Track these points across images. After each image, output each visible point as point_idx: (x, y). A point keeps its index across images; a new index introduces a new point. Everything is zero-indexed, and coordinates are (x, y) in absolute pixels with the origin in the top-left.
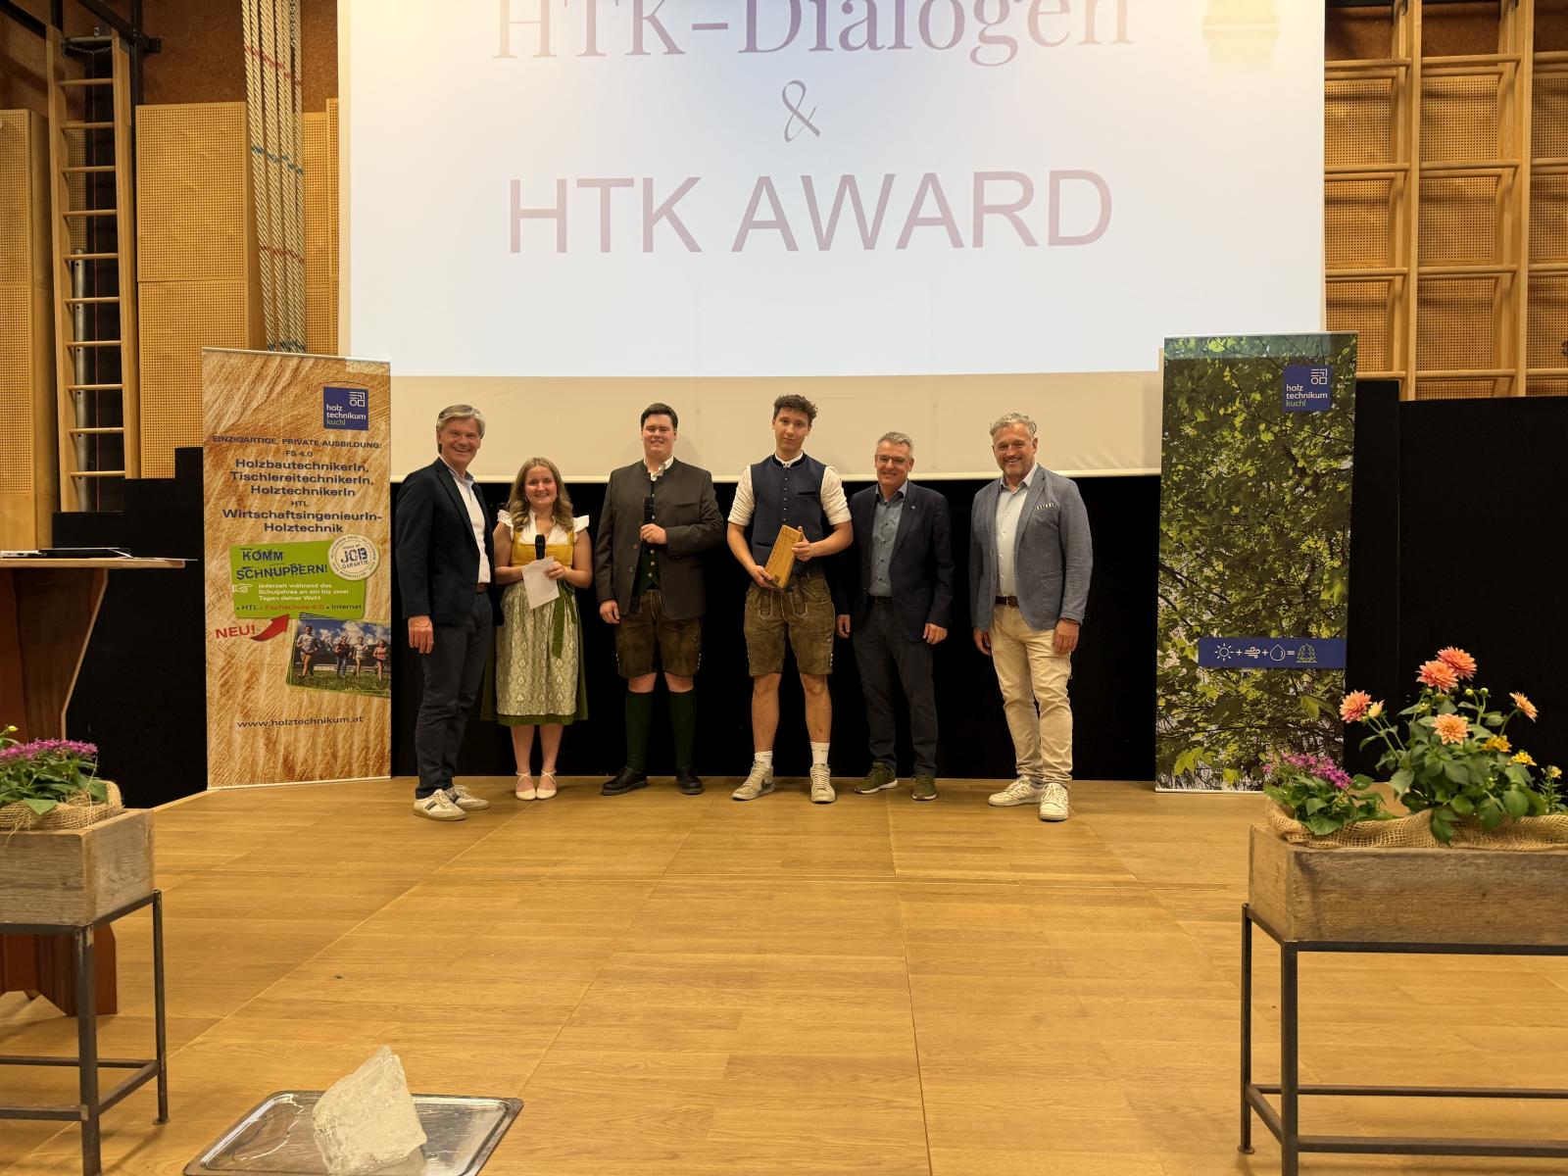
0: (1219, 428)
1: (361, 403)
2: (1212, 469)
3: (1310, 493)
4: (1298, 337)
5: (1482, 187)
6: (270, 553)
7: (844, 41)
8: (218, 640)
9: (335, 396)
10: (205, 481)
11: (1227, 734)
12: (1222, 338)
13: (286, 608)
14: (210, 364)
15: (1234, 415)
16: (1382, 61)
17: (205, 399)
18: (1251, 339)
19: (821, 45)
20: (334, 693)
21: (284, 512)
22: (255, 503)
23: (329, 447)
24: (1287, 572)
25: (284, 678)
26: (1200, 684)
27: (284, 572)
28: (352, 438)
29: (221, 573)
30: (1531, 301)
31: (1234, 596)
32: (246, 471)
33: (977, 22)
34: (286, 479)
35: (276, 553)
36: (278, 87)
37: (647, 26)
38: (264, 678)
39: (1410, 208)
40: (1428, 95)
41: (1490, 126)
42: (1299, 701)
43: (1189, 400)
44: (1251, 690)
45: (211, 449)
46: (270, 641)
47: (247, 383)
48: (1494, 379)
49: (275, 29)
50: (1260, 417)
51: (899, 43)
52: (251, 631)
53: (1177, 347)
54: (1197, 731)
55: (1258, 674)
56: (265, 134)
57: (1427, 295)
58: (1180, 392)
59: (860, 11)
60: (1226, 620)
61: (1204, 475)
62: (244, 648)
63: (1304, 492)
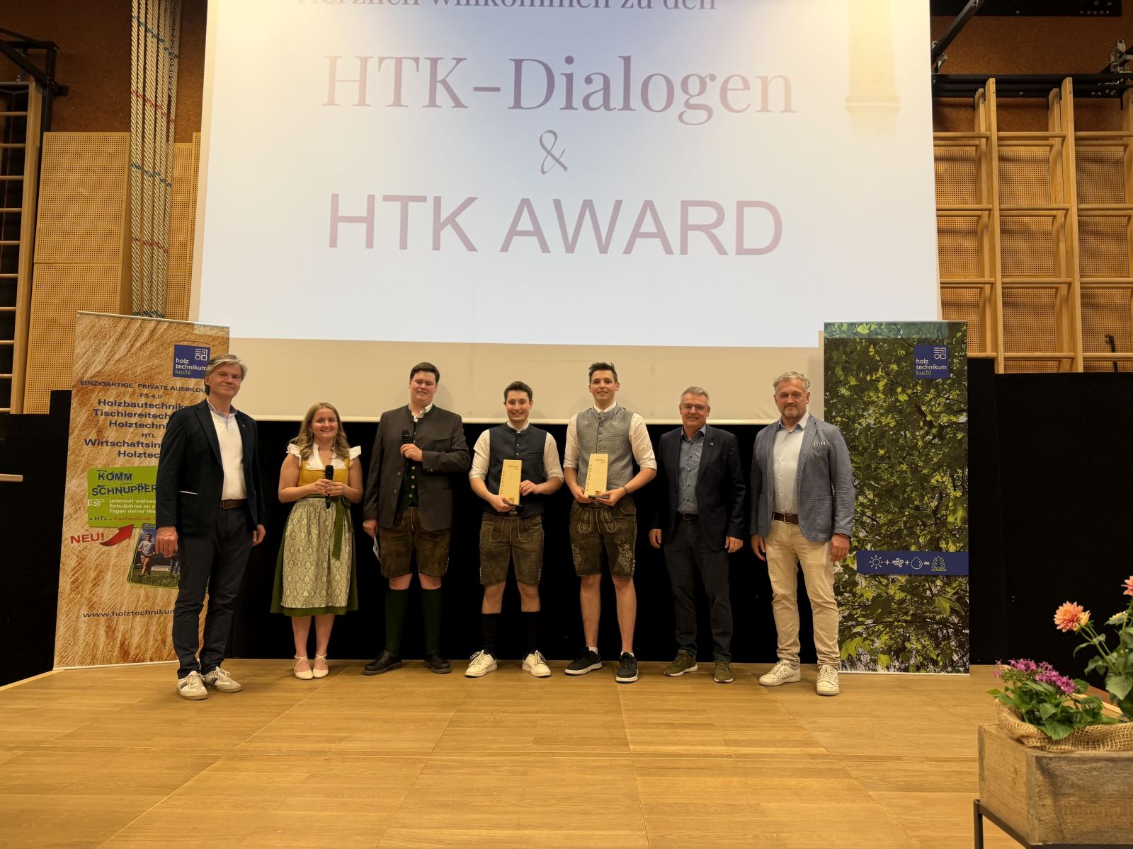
0: (865, 391)
1: (204, 358)
2: (862, 420)
3: (937, 440)
4: (923, 324)
5: (1043, 224)
6: (121, 475)
7: (586, 102)
8: (72, 545)
9: (183, 352)
10: (71, 416)
11: (880, 627)
12: (867, 324)
13: (132, 519)
14: (83, 325)
15: (878, 380)
16: (970, 134)
17: (77, 351)
18: (889, 324)
19: (569, 105)
20: (167, 589)
21: (135, 442)
22: (111, 434)
23: (176, 392)
24: (922, 500)
25: (126, 577)
26: (859, 587)
27: (132, 490)
28: (195, 384)
29: (78, 490)
30: (1084, 305)
31: (882, 518)
32: (107, 408)
33: (682, 93)
34: (139, 415)
35: (126, 475)
36: (156, 122)
37: (440, 87)
38: (109, 576)
39: (994, 237)
40: (1002, 159)
41: (1046, 182)
42: (934, 601)
43: (844, 369)
44: (898, 592)
45: (78, 391)
46: (116, 546)
47: (112, 339)
48: (1059, 360)
49: (157, 80)
50: (897, 383)
51: (627, 106)
52: (101, 538)
53: (834, 329)
54: (858, 624)
55: (902, 579)
56: (143, 156)
57: (1009, 299)
58: (837, 363)
59: (598, 83)
60: (877, 537)
61: (856, 425)
62: (93, 552)
63: (932, 439)
